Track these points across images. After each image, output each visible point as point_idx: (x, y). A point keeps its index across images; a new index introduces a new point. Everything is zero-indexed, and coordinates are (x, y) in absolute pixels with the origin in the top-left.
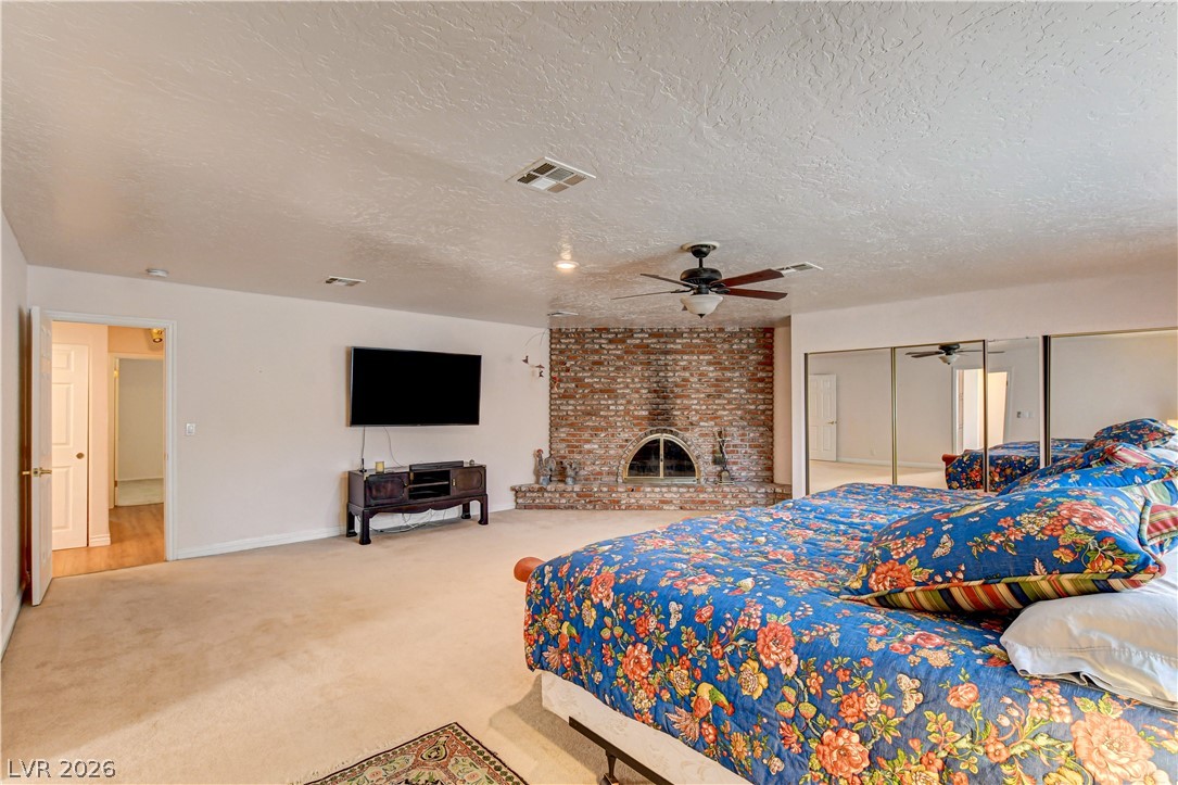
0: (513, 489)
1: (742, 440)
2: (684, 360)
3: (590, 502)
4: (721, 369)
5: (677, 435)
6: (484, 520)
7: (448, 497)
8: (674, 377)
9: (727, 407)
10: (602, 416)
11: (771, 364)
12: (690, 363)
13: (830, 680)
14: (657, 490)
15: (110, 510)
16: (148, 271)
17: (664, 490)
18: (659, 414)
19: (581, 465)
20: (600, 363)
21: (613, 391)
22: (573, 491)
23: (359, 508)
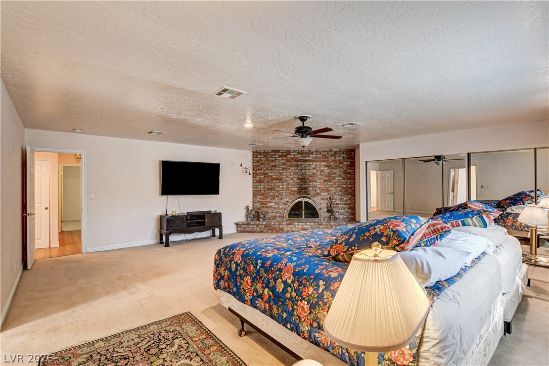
0: (236, 224)
1: (340, 201)
2: (314, 164)
3: (270, 229)
4: (331, 169)
5: (310, 199)
6: (221, 237)
7: (204, 226)
8: (309, 172)
9: (334, 186)
10: (276, 190)
11: (354, 166)
12: (316, 166)
13: (301, 284)
14: (300, 224)
15: (59, 233)
16: (74, 130)
17: (304, 224)
18: (302, 189)
19: (267, 213)
20: (275, 166)
21: (281, 179)
22: (262, 224)
23: (164, 231)
